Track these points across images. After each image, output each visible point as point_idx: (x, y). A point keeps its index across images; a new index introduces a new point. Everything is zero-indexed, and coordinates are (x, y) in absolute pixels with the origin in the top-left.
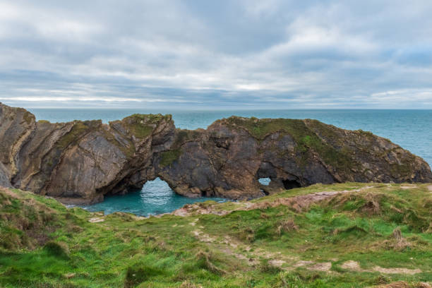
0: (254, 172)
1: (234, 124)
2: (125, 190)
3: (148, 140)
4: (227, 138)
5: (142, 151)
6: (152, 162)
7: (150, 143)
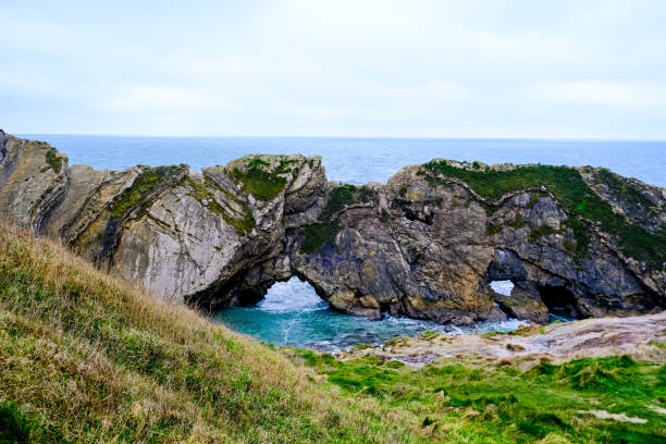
0: (483, 268)
1: (441, 176)
2: (234, 299)
3: (278, 205)
4: (426, 203)
5: (267, 226)
6: (285, 246)
7: (281, 210)
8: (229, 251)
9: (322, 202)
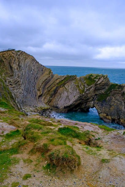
5: (87, 92)
6: (93, 99)
8: (76, 98)
9: (107, 88)
